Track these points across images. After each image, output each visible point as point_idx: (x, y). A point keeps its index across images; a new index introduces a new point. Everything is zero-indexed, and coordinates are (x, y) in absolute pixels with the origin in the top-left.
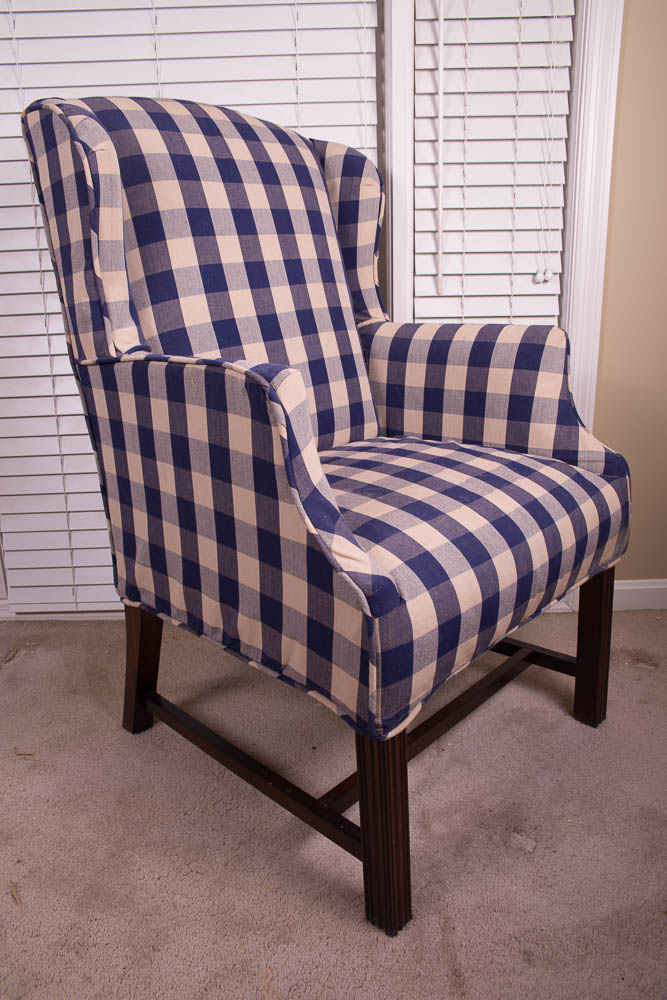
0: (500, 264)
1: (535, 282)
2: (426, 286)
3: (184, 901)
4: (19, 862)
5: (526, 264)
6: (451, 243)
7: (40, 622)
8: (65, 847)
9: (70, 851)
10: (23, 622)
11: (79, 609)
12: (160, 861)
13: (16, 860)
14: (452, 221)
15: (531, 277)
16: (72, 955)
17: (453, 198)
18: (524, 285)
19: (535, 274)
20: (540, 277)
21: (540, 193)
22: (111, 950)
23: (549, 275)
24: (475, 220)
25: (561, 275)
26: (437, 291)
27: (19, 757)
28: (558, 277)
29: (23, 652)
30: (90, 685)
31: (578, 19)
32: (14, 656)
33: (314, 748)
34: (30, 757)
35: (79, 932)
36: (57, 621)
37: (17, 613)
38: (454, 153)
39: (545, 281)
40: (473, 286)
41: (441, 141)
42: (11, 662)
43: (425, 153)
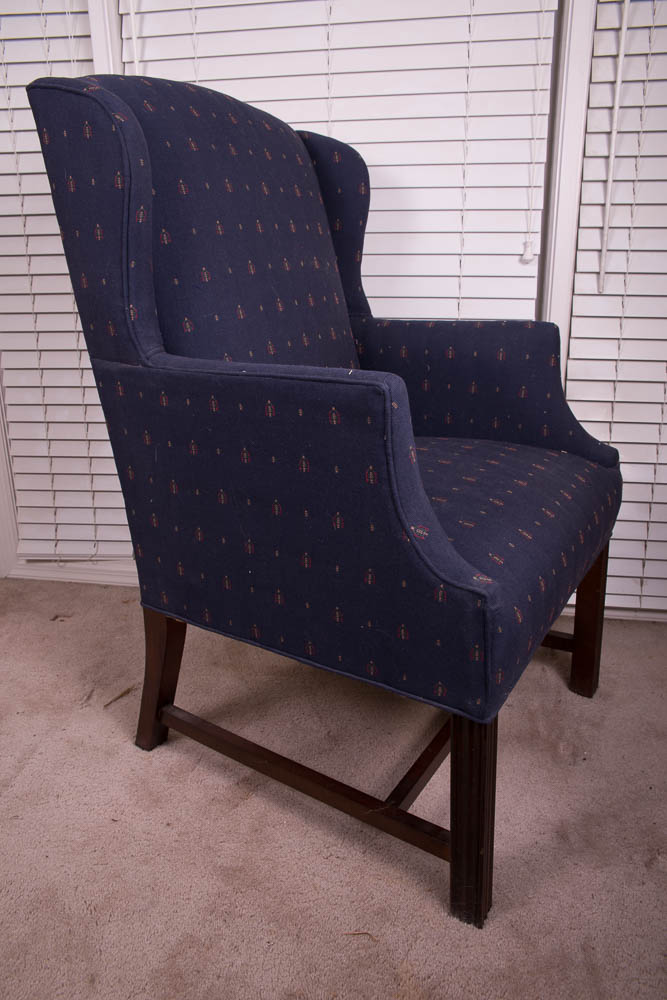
2: (586, 284)
3: (323, 884)
4: (168, 824)
6: (617, 240)
9: (214, 821)
12: (301, 841)
14: (619, 217)
16: (220, 923)
22: (256, 924)
26: (600, 288)
30: (230, 658)
35: (226, 901)
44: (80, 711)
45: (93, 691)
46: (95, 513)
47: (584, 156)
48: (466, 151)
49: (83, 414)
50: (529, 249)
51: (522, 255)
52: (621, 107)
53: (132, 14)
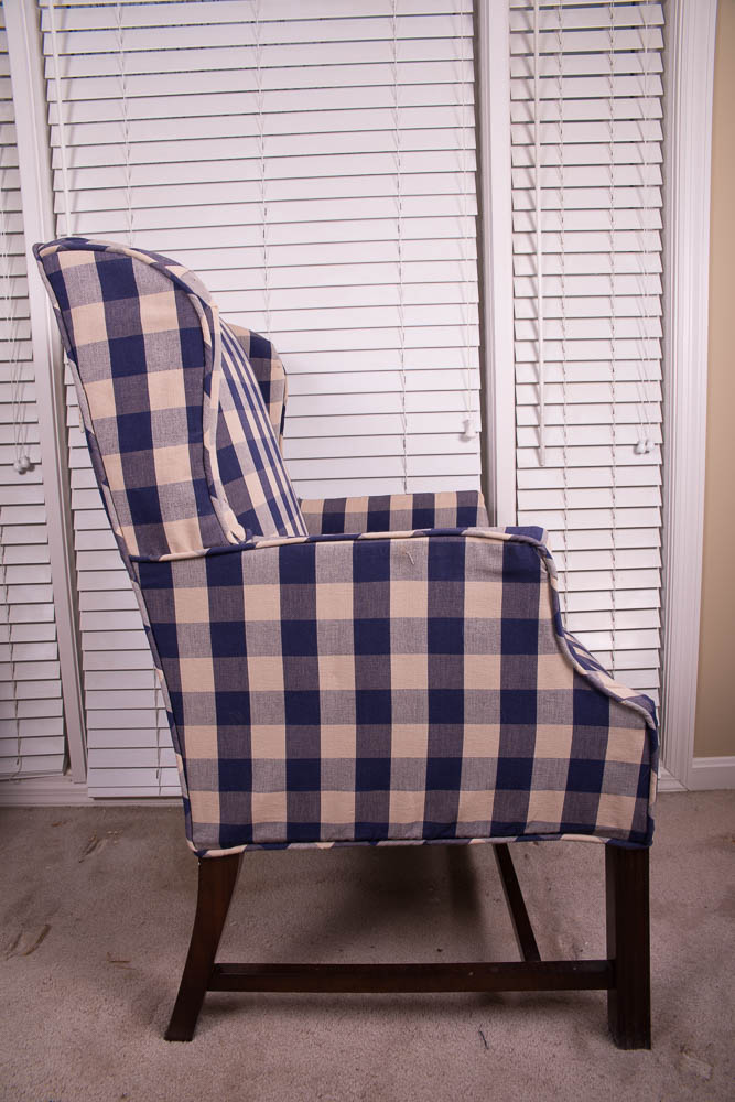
0: (602, 436)
1: (637, 453)
2: (528, 458)
5: (626, 435)
6: (553, 416)
7: (121, 808)
8: (176, 1077)
10: (102, 808)
11: (162, 794)
13: (119, 1094)
14: (553, 394)
15: (632, 448)
17: (553, 373)
18: (625, 455)
19: (636, 445)
20: (642, 448)
21: (638, 368)
23: (651, 446)
24: (576, 394)
25: (662, 446)
26: (540, 461)
27: (112, 965)
28: (658, 447)
29: (104, 842)
30: (183, 879)
31: (667, 211)
32: (94, 847)
33: (439, 950)
34: (124, 965)
36: (139, 807)
37: (96, 798)
38: (553, 330)
39: (647, 452)
40: (575, 457)
41: (541, 319)
42: (93, 853)
43: (525, 331)
44: (5, 963)
45: (19, 936)
46: (18, 724)
47: (514, 319)
48: (401, 316)
49: (6, 614)
50: (471, 427)
51: (464, 433)
52: (544, 275)
53: (68, 213)
